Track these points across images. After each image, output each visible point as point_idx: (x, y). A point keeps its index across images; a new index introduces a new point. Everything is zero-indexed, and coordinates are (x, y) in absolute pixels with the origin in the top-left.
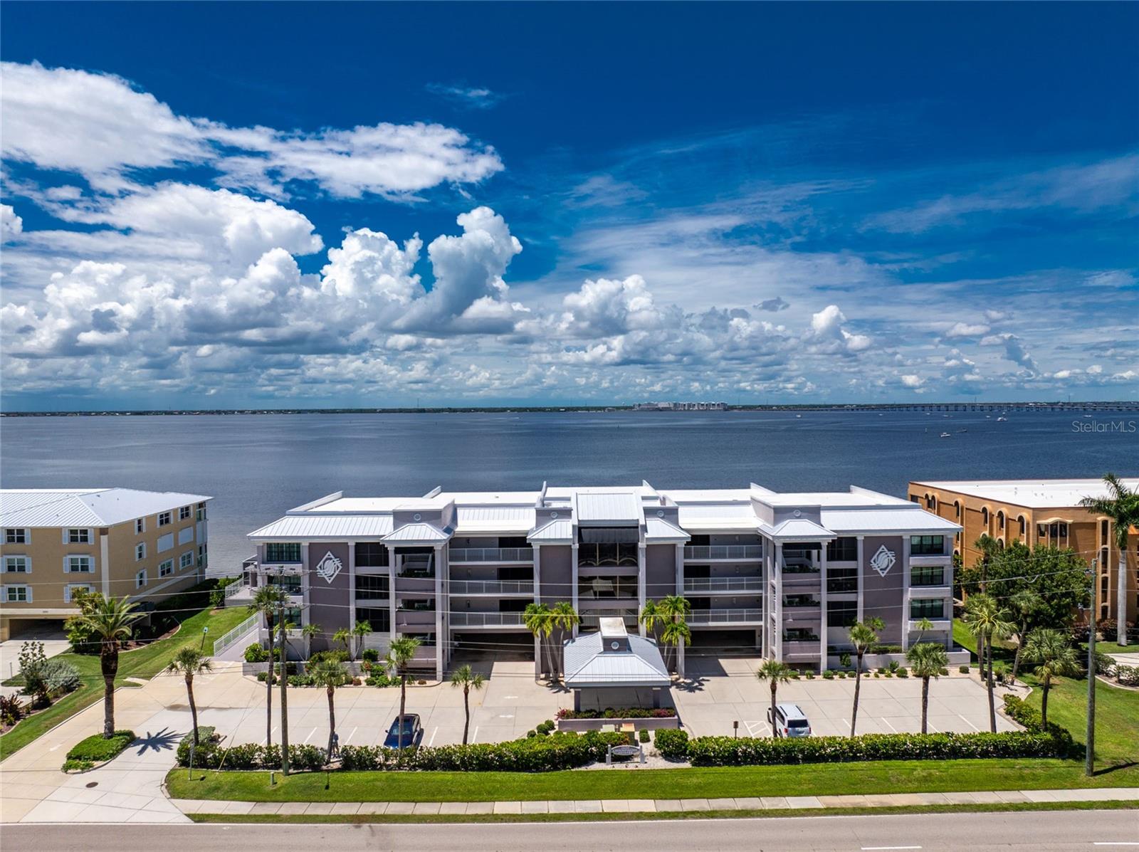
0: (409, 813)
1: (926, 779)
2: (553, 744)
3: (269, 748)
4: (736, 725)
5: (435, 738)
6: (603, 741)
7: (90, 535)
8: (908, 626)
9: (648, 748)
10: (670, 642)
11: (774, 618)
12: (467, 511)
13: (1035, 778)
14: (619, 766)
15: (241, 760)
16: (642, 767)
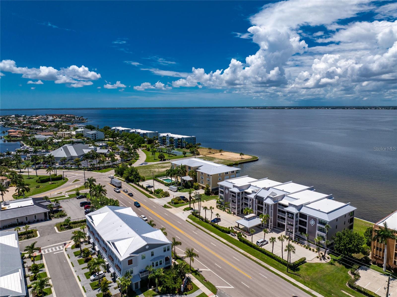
0: (203, 229)
1: (263, 258)
7: (210, 176)
13: (279, 267)
14: (231, 236)
16: (234, 237)
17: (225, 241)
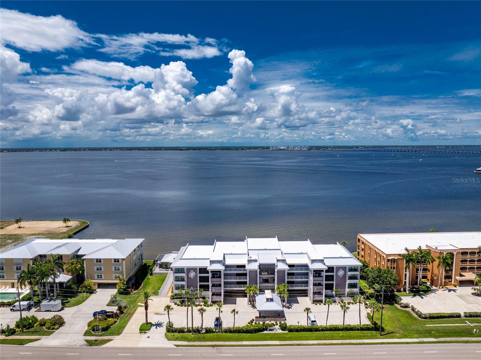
0: (224, 344)
1: (342, 336)
2: (254, 326)
3: (188, 328)
4: (298, 322)
5: (225, 325)
6: (267, 326)
7: (120, 261)
8: (347, 290)
9: (277, 327)
10: (283, 297)
11: (311, 288)
12: (227, 255)
13: (368, 336)
14: (271, 332)
15: (181, 331)
16: (276, 332)
17: (277, 342)
